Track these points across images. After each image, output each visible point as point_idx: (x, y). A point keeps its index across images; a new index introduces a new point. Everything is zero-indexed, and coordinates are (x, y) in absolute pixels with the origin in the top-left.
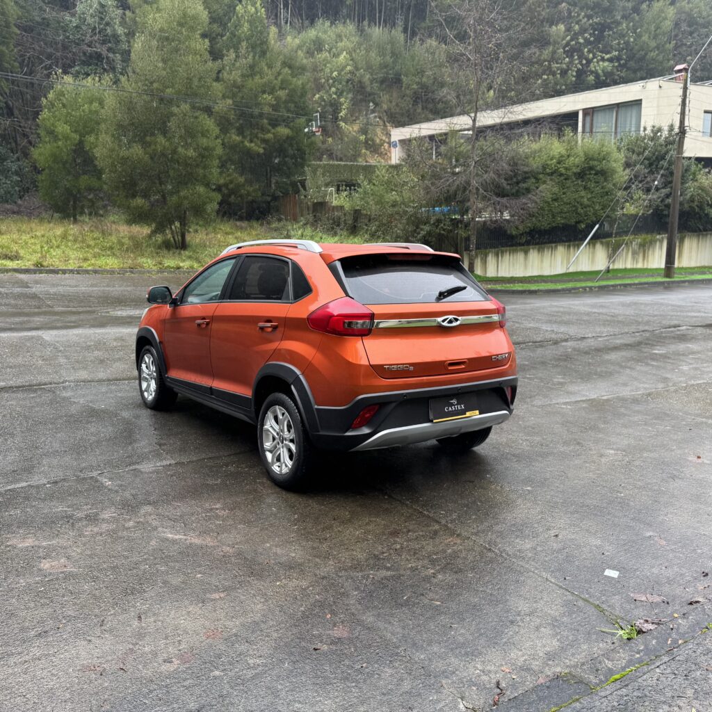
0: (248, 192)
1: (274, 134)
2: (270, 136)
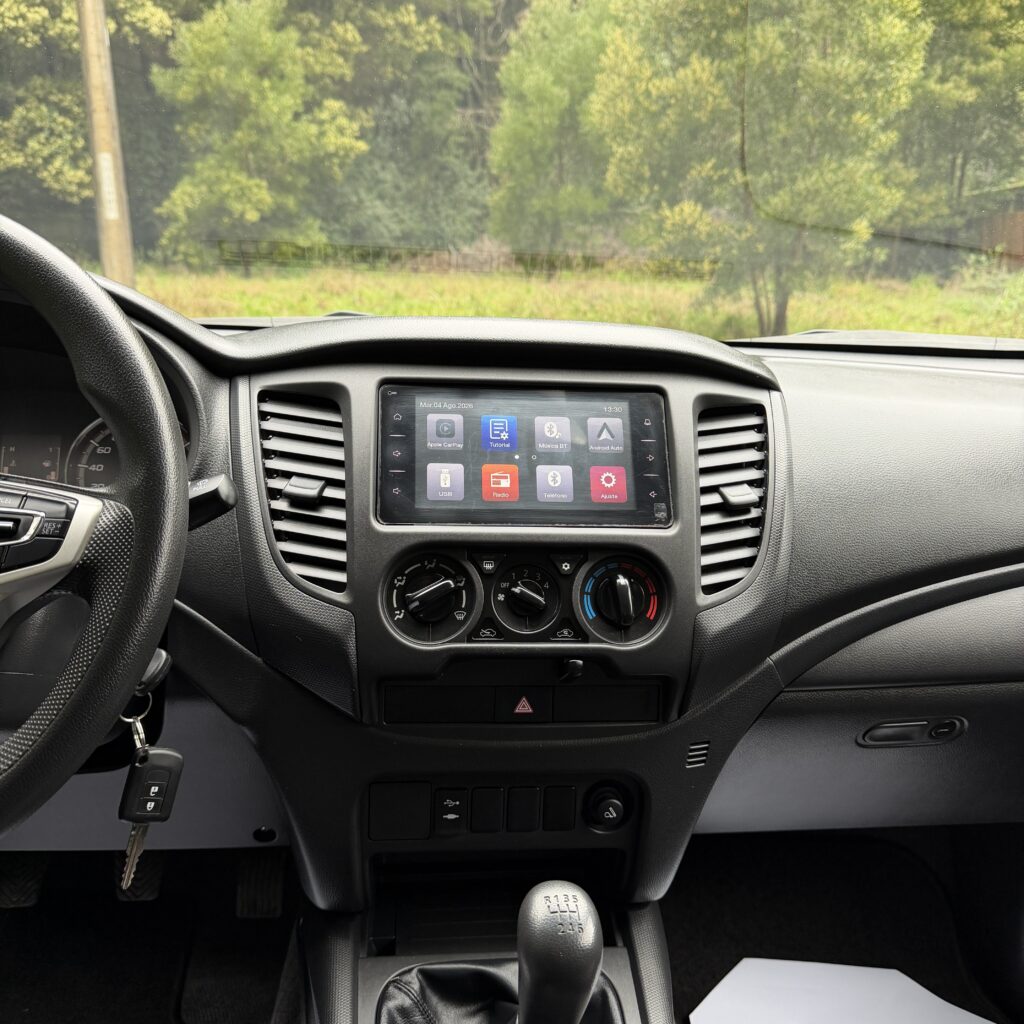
0: (921, 204)
1: (1004, 60)
2: (996, 65)
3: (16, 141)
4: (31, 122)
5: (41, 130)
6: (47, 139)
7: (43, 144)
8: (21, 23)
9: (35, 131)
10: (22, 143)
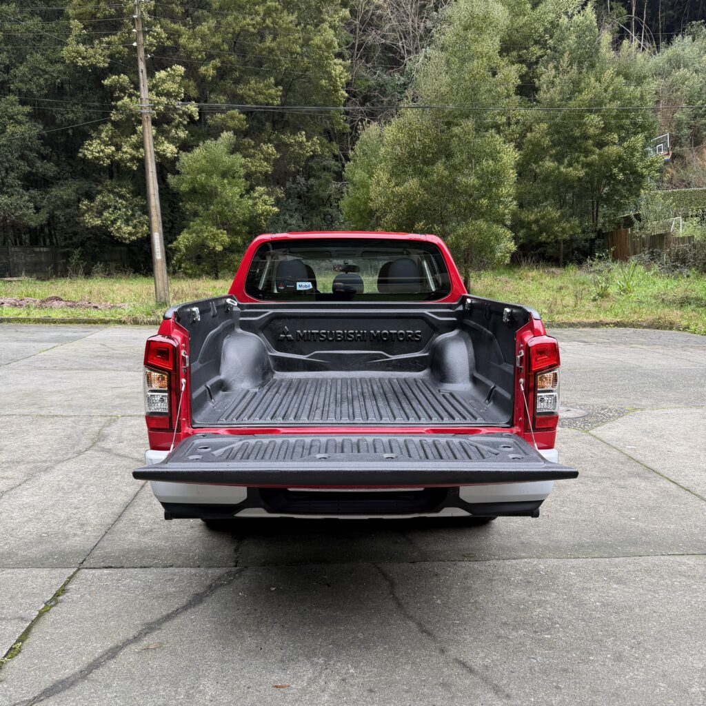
0: (564, 229)
1: (599, 155)
3: (97, 213)
4: (105, 203)
5: (110, 207)
6: (113, 211)
7: (111, 214)
8: (101, 154)
9: (107, 207)
10: (100, 214)
